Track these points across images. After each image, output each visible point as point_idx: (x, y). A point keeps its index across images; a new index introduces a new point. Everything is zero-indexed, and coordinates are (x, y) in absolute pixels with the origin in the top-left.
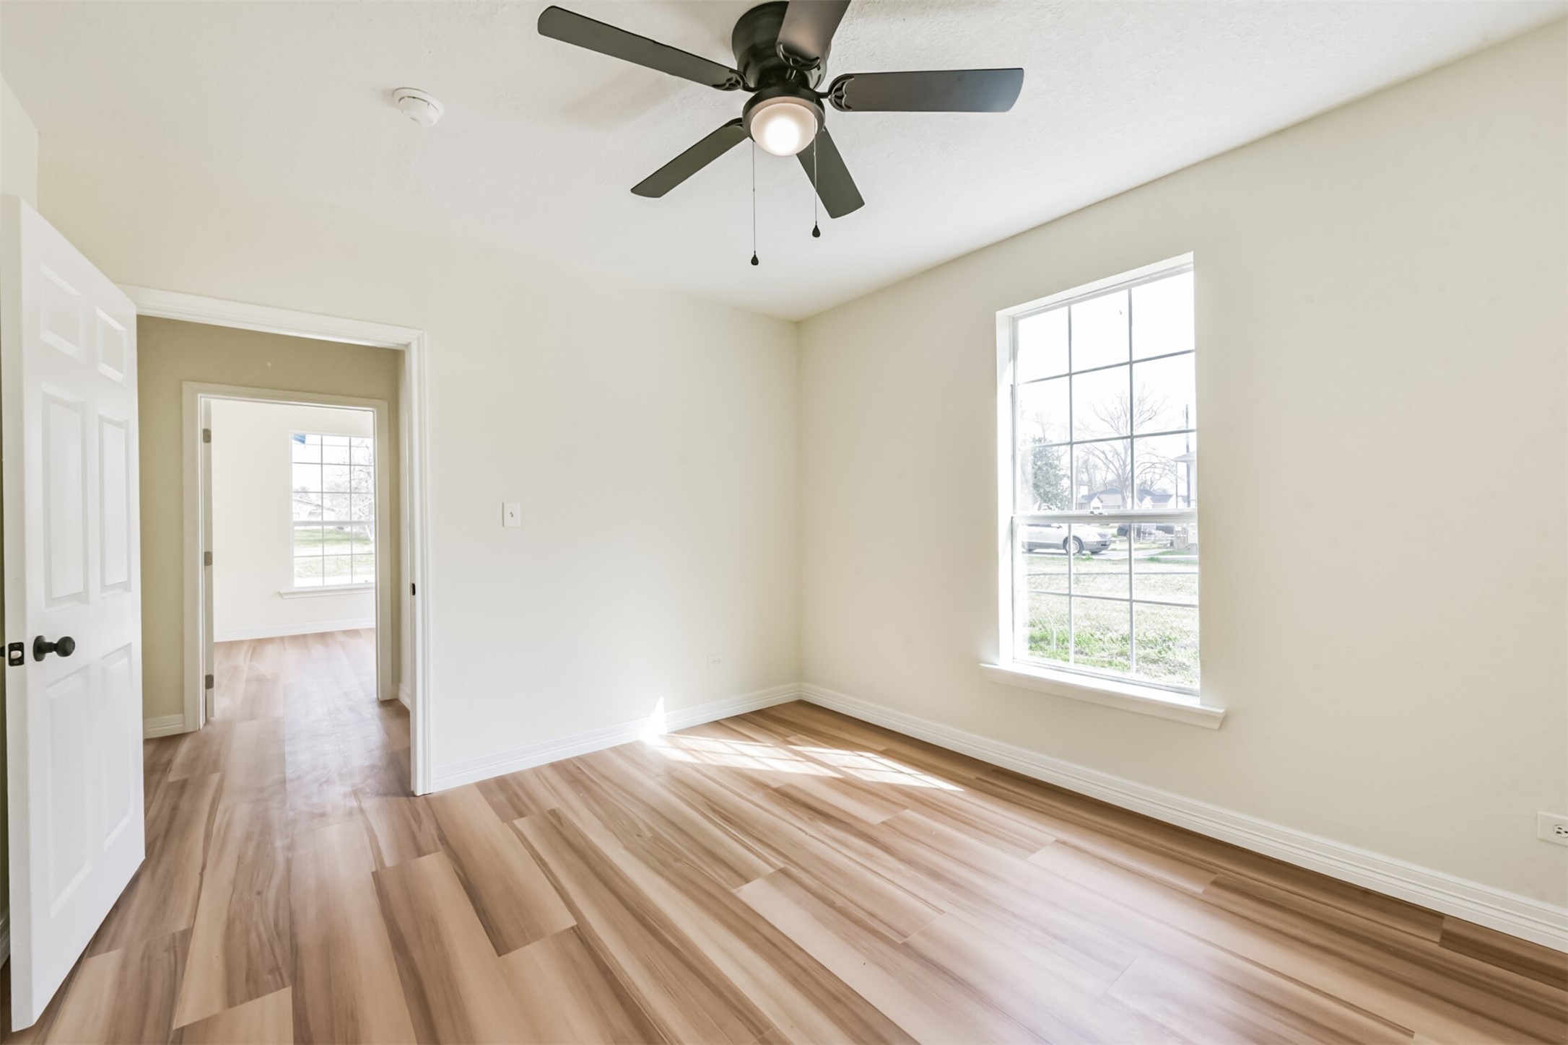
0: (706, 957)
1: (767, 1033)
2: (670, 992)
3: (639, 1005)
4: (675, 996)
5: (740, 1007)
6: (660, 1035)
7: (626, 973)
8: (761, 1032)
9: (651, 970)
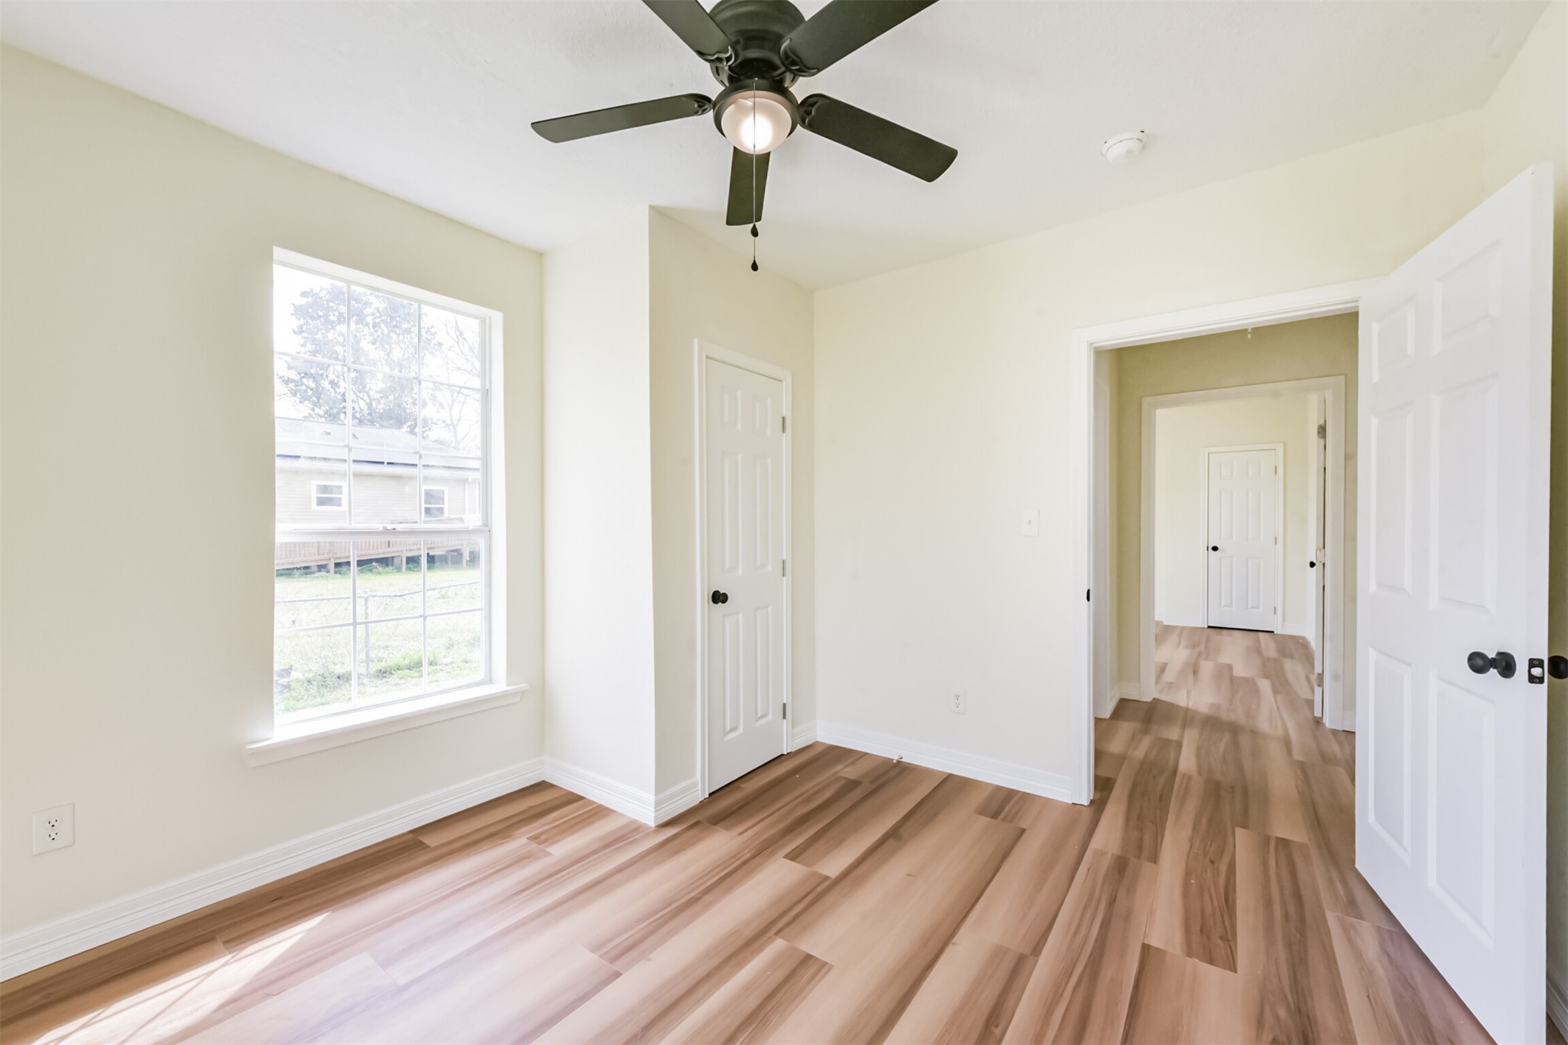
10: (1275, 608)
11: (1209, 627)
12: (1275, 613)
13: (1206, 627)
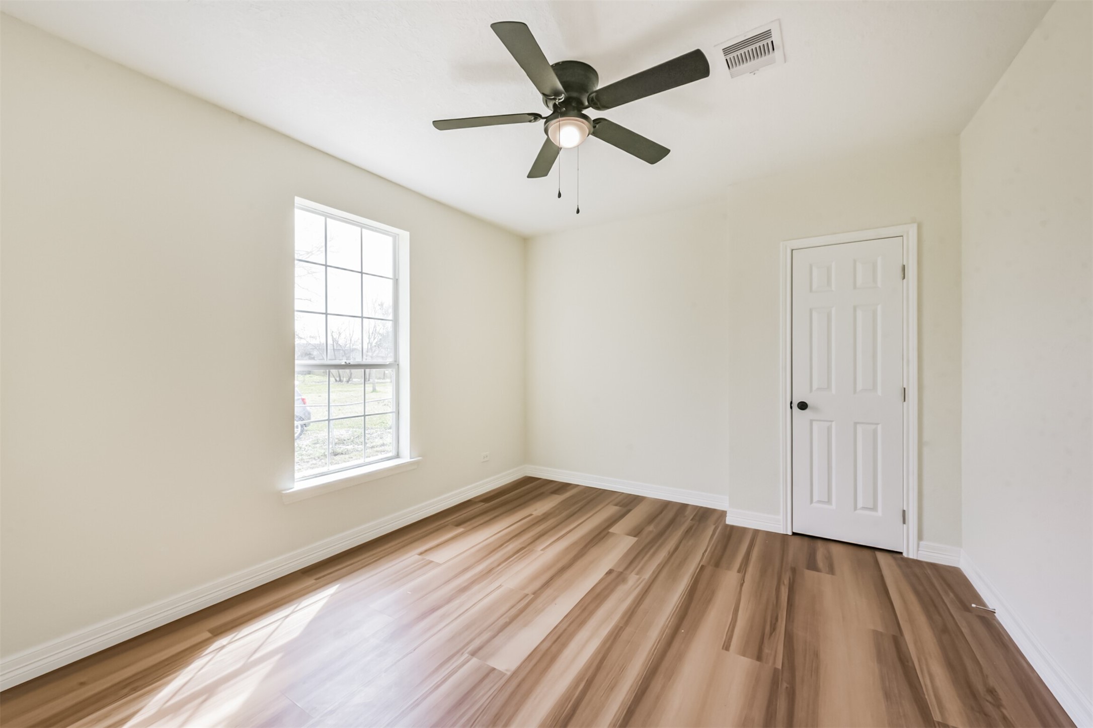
0: (585, 664)
1: (621, 625)
2: (623, 669)
3: (641, 680)
4: (624, 666)
5: (612, 638)
6: (651, 663)
7: (625, 698)
8: (622, 627)
9: (612, 688)
10: (904, 511)
11: (794, 534)
12: (904, 522)
13: (790, 533)
